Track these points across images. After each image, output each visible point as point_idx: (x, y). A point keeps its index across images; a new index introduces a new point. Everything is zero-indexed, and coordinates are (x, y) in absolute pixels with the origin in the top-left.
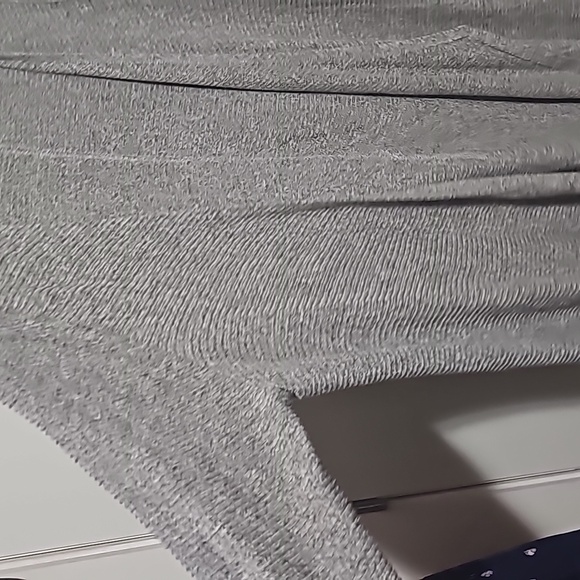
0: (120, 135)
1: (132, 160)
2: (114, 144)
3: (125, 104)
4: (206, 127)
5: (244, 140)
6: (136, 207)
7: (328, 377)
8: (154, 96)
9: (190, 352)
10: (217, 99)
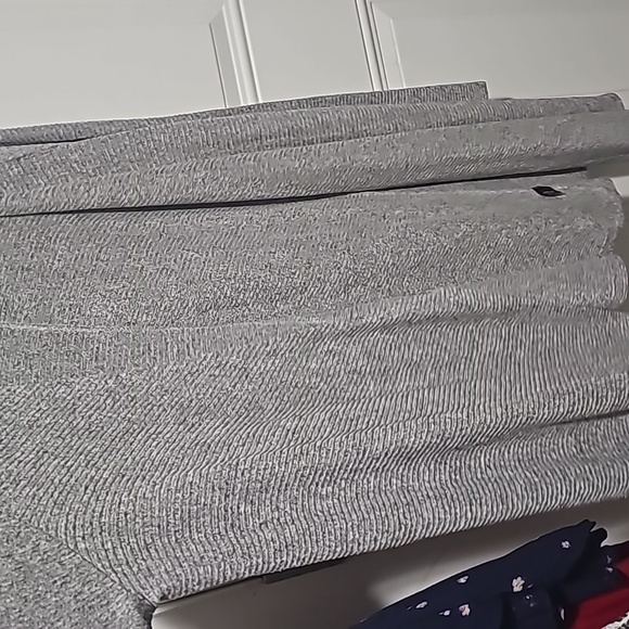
0: (33, 304)
1: (42, 329)
2: (25, 313)
3: (45, 274)
4: (124, 294)
5: (162, 308)
6: (37, 376)
7: (201, 571)
8: (77, 266)
9: (63, 529)
10: (143, 267)
